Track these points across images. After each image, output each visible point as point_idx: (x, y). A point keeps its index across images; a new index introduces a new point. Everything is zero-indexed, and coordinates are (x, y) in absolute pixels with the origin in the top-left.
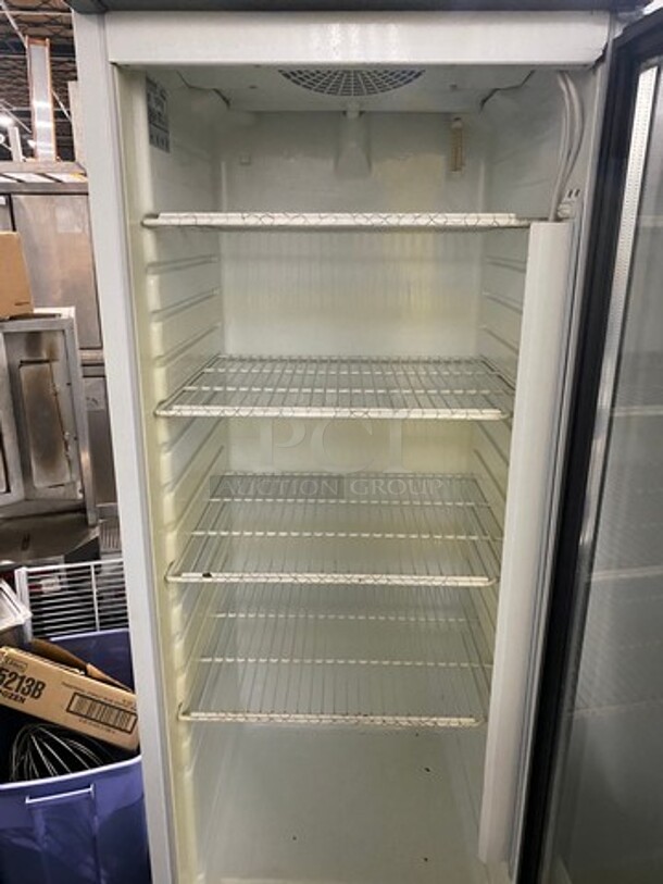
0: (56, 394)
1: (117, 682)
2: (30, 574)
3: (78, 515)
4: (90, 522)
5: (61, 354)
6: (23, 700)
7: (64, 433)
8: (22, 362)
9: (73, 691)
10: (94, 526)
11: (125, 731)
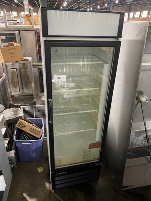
0: (28, 74)
1: (37, 127)
2: (23, 107)
3: (32, 96)
4: (34, 98)
5: (29, 67)
6: (22, 128)
7: (29, 81)
8: (22, 68)
9: (30, 128)
10: (35, 98)
11: (38, 135)
